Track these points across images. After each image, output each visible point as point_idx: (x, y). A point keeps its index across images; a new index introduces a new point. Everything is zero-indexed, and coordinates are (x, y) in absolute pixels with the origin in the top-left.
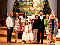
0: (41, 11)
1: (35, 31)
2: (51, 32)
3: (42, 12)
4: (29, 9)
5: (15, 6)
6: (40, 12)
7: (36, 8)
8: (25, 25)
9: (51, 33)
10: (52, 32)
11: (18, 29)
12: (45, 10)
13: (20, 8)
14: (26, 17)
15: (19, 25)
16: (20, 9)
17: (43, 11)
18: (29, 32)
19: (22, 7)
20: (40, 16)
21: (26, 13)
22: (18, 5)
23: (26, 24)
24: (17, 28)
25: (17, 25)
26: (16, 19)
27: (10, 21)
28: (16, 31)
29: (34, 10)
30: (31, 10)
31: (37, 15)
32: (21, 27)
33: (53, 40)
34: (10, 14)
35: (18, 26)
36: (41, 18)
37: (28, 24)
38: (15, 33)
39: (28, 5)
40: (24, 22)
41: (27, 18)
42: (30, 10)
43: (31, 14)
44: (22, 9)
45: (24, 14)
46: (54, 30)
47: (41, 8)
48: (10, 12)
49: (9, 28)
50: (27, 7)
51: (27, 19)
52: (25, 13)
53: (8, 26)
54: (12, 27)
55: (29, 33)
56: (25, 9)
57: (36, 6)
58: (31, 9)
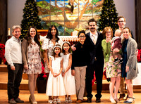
0: (93, 20)
1: (78, 72)
2: (120, 71)
3: (94, 23)
4: (63, 19)
5: (27, 11)
6: (91, 23)
7: (82, 14)
8: (53, 58)
9: (120, 75)
10: (122, 73)
11: (35, 67)
12: (105, 18)
13: (40, 17)
14: (54, 36)
15: (37, 57)
16: (40, 20)
17: (100, 20)
18: (63, 74)
19: (46, 12)
20: (91, 34)
21: (54, 28)
22: (36, 9)
23: (54, 55)
24: (33, 66)
25: (33, 57)
26: (29, 43)
27: (14, 49)
28: (30, 73)
29: (77, 21)
30: (69, 21)
31: (83, 32)
32: (43, 62)
33: (126, 92)
34: (14, 30)
35: (36, 61)
36: (92, 38)
37: (59, 55)
38: (28, 77)
39: (60, 9)
40: (50, 51)
41: (58, 39)
42: (66, 20)
43: (69, 31)
44: (46, 19)
45: (51, 30)
46: (127, 67)
47: (95, 14)
48: (14, 27)
49: (12, 65)
50: (59, 13)
51: (57, 41)
52: (52, 26)
53: (11, 62)
54: (21, 63)
55: (63, 76)
56: (53, 18)
57: (81, 9)
58: (69, 19)
